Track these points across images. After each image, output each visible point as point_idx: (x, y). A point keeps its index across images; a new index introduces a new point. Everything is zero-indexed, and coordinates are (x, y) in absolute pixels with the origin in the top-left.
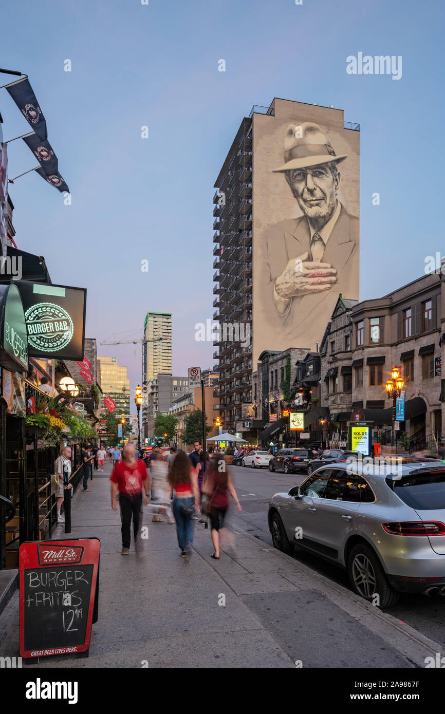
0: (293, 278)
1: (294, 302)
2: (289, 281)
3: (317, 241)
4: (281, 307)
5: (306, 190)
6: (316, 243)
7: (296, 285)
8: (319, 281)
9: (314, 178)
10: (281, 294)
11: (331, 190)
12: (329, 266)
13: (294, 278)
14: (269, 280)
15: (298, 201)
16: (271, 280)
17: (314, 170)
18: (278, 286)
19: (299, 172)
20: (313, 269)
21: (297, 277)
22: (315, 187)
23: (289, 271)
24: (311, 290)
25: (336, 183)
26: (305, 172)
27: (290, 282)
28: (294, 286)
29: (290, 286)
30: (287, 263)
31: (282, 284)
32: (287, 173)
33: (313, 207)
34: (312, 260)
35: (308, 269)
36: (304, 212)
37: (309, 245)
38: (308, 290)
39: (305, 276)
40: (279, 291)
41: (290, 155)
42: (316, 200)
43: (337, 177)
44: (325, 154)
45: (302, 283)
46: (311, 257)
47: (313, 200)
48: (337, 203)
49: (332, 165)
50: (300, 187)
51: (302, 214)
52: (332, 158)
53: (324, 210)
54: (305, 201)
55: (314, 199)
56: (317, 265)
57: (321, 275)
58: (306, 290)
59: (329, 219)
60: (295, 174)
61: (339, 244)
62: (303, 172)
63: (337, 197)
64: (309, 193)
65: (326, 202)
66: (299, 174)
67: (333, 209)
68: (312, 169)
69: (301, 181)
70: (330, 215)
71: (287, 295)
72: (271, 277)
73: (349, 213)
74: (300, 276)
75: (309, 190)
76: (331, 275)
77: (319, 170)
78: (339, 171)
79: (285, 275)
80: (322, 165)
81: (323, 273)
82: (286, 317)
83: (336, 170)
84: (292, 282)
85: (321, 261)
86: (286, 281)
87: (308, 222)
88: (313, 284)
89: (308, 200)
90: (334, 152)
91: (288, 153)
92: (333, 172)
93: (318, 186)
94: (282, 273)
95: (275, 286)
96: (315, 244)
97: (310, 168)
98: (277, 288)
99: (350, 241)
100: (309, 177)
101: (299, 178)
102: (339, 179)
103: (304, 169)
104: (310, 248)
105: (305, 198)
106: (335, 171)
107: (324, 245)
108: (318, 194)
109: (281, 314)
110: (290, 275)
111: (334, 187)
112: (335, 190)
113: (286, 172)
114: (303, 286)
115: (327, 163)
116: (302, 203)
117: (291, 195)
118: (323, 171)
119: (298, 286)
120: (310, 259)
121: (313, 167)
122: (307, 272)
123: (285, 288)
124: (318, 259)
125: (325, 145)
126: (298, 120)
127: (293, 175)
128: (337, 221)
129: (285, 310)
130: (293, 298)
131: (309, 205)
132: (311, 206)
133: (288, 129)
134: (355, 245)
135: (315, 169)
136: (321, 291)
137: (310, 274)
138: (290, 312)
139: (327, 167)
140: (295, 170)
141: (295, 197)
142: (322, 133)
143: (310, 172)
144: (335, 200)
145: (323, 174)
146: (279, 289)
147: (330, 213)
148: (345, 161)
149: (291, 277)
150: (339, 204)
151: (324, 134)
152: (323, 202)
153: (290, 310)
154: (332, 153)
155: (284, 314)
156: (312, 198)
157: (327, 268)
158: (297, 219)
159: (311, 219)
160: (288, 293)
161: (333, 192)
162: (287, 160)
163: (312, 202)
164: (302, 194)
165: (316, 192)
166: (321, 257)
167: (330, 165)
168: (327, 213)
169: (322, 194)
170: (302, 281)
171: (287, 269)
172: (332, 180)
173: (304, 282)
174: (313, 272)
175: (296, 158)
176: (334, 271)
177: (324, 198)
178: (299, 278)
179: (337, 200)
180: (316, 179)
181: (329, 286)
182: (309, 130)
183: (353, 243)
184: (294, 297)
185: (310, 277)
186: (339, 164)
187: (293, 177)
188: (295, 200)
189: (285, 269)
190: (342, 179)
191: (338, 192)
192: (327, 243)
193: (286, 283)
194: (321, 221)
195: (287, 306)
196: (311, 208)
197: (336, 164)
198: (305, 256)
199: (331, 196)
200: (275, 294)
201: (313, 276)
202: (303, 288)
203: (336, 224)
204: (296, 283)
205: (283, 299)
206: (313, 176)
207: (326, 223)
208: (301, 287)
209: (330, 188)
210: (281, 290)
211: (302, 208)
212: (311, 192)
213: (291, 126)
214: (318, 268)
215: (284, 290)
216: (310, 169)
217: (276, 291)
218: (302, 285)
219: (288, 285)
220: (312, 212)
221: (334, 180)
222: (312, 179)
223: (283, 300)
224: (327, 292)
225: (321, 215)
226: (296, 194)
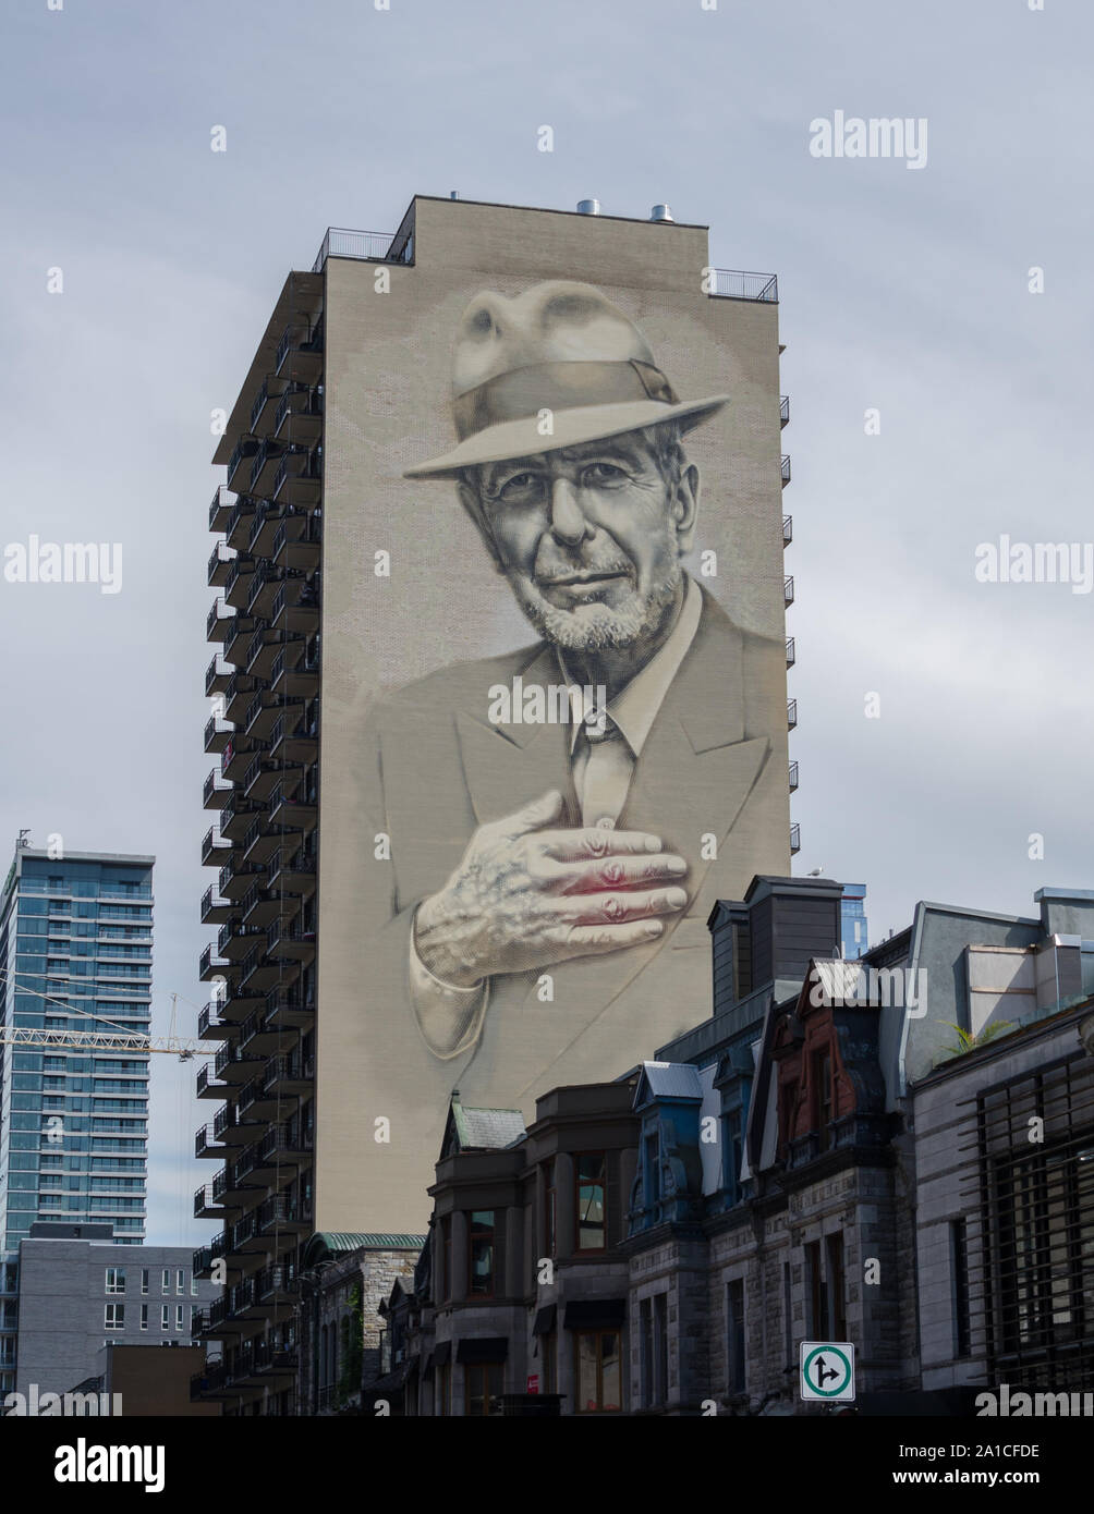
0: (492, 899)
1: (498, 1002)
2: (474, 910)
3: (598, 741)
4: (441, 1023)
5: (548, 541)
6: (597, 750)
7: (508, 928)
8: (612, 908)
9: (585, 492)
10: (445, 966)
11: (656, 535)
12: (654, 842)
13: (499, 900)
14: (388, 908)
15: (517, 588)
16: (397, 910)
17: (585, 463)
18: (426, 932)
19: (518, 472)
20: (585, 856)
21: (513, 893)
22: (590, 527)
23: (477, 869)
24: (575, 944)
25: (679, 510)
26: (546, 471)
27: (478, 917)
28: (500, 931)
29: (482, 932)
30: (469, 836)
31: (447, 923)
32: (469, 477)
33: (579, 609)
34: (578, 823)
35: (559, 857)
36: (544, 631)
37: (563, 761)
38: (562, 945)
39: (550, 887)
40: (433, 955)
41: (482, 408)
42: (592, 579)
43: (685, 485)
44: (628, 398)
45: (533, 917)
46: (572, 809)
47: (578, 580)
48: (686, 585)
49: (660, 438)
50: (526, 529)
51: (534, 638)
52: (659, 410)
53: (627, 617)
54: (546, 585)
55: (585, 573)
56: (601, 841)
57: (617, 884)
58: (553, 946)
59: (654, 652)
60: (502, 481)
61: (697, 754)
62: (536, 471)
63: (687, 563)
64: (562, 551)
65: (637, 586)
66: (519, 480)
67: (667, 614)
68: (573, 460)
69: (529, 505)
70: (656, 637)
71: (466, 970)
72: (396, 898)
73: (737, 622)
74: (525, 890)
75: (560, 540)
76: (664, 878)
77: (606, 460)
78: (690, 461)
79: (460, 885)
80: (617, 442)
81: (627, 872)
82: (463, 1063)
83: (681, 458)
84: (489, 913)
85: (619, 826)
86: (462, 912)
87: (558, 668)
88: (585, 920)
89: (561, 577)
90: (667, 389)
91: (469, 402)
92: (663, 467)
93: (599, 525)
94: (444, 881)
95: (417, 936)
96: (588, 757)
97: (566, 454)
98: (424, 942)
99: (746, 739)
100: (562, 489)
101: (520, 494)
102: (693, 488)
103: (542, 459)
104: (571, 772)
105: (546, 573)
106: (674, 460)
107: (633, 758)
108: (603, 553)
109: (440, 1050)
110: (482, 888)
111: (672, 524)
112: (673, 535)
113: (467, 476)
114: (539, 930)
115: (638, 432)
116: (532, 591)
117: (484, 563)
118: (623, 465)
119: (516, 931)
120: (569, 815)
121: (580, 451)
122: (556, 869)
123: (461, 942)
124: (603, 815)
125: (630, 363)
126: (510, 272)
127: (493, 484)
128: (686, 658)
129: (461, 1032)
130: (493, 983)
131: (564, 601)
132: (573, 603)
133: (470, 311)
134: (768, 751)
135: (586, 456)
136: (620, 949)
137: (570, 877)
138: (479, 1044)
139: (640, 446)
140: (501, 466)
141: (503, 569)
142: (617, 317)
143: (565, 470)
144: (677, 577)
145: (623, 474)
146: (434, 947)
147: (654, 626)
148: (714, 421)
149: (485, 894)
150: (695, 592)
151: (627, 321)
152: (624, 585)
153: (482, 1033)
154: (664, 392)
155: (452, 1048)
156: (573, 573)
157: (644, 852)
158: (512, 656)
159: (569, 653)
160: (471, 962)
161: (666, 545)
162: (464, 432)
163: (577, 589)
164: (533, 558)
165: (592, 546)
166: (617, 806)
167: (650, 438)
168: (644, 629)
169: (620, 553)
170: (535, 910)
171: (467, 862)
172: (662, 497)
173: (543, 915)
174: (581, 868)
175: (505, 418)
176: (676, 863)
177: (627, 570)
178: (521, 896)
179: (685, 576)
180: (593, 497)
181: (656, 925)
182: (564, 308)
183: (760, 743)
184: (501, 976)
185: (568, 893)
186: (692, 435)
187: (491, 491)
188: (502, 584)
189: (459, 861)
190: (706, 492)
191: (687, 543)
192: (644, 748)
193: (465, 919)
194: (618, 663)
195: (467, 1018)
196: (571, 609)
197: (678, 433)
198: (547, 806)
199: (660, 560)
200: (416, 966)
201: (585, 887)
202: (538, 939)
203: (681, 671)
204: (509, 918)
205: (450, 989)
206: (578, 483)
207: (641, 665)
208: (531, 933)
209: (654, 529)
210: (441, 951)
211: (530, 612)
212: (572, 547)
213: (487, 297)
214: (607, 851)
215: (455, 951)
216: (564, 459)
217: (420, 956)
218: (531, 926)
219: (474, 929)
220: (574, 626)
221: (669, 496)
222: (577, 497)
223: (448, 993)
224: (645, 953)
225: (617, 637)
226: (506, 558)
